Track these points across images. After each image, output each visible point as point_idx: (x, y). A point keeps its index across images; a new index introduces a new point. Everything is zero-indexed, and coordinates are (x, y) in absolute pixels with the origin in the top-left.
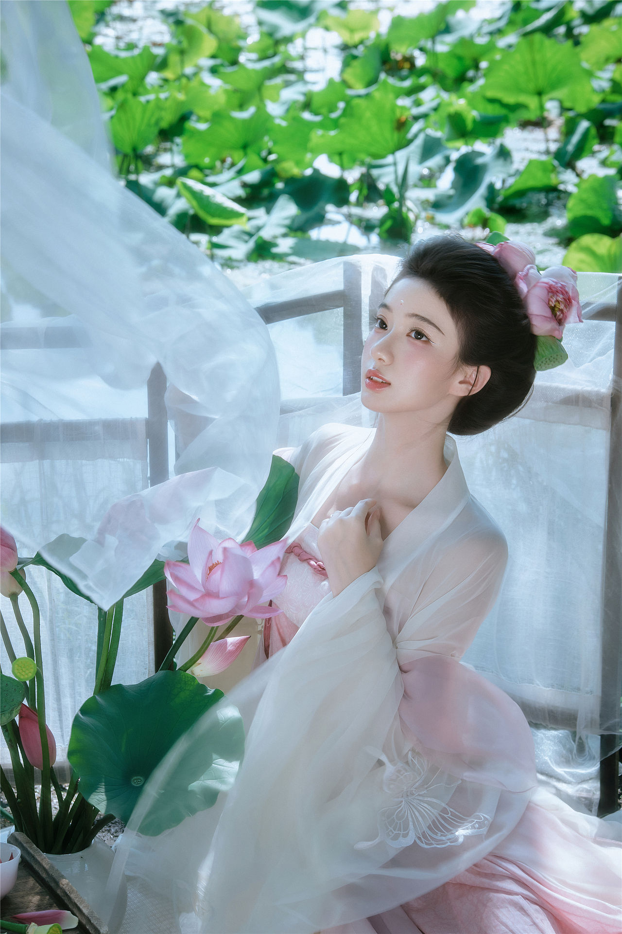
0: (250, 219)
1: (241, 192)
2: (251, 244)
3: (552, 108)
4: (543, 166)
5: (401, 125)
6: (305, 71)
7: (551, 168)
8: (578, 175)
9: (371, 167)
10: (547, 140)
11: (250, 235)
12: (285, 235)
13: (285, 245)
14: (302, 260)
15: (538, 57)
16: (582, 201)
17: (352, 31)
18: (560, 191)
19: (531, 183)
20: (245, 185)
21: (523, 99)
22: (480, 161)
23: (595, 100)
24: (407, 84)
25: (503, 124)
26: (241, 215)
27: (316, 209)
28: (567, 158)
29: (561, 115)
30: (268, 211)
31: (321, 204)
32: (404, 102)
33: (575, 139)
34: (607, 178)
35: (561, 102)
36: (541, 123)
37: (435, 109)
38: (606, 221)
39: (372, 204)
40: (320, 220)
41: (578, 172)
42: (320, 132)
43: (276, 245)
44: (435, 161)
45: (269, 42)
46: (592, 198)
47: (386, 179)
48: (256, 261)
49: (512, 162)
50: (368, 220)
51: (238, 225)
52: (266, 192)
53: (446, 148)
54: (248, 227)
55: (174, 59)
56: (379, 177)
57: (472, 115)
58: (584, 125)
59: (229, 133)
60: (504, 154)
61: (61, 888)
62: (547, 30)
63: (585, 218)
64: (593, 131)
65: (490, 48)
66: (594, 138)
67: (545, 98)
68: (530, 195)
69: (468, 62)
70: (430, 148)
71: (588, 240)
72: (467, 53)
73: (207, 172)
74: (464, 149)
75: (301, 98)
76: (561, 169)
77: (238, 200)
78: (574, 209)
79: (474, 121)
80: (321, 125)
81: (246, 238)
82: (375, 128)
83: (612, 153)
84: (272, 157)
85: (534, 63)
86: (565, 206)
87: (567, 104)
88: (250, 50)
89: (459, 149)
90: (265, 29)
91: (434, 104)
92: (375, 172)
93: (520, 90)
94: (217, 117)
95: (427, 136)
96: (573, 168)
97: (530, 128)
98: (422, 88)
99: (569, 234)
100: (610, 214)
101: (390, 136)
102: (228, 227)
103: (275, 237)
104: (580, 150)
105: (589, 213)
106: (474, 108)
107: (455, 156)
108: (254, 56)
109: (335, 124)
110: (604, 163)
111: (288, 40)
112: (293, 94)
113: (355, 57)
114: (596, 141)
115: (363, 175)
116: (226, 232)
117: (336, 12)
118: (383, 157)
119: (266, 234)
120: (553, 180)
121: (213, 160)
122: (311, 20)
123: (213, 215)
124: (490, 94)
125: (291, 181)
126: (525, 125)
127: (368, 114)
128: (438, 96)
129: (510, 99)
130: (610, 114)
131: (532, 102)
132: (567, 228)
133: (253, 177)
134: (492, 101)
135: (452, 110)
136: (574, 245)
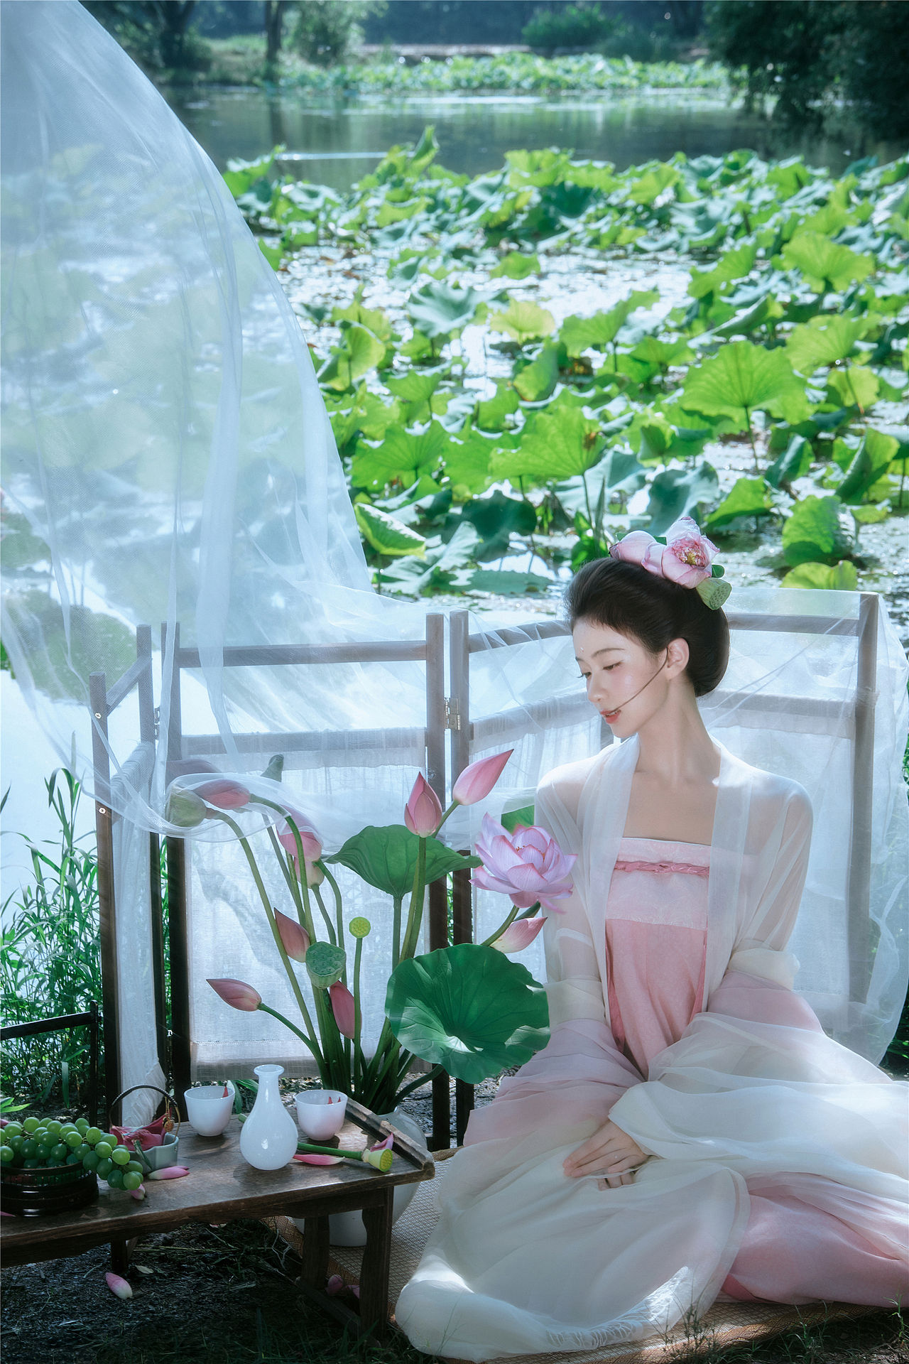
0: (427, 548)
1: (415, 518)
2: (427, 576)
3: (757, 418)
4: (754, 488)
5: (590, 442)
6: (464, 375)
7: (763, 489)
8: (793, 497)
9: (555, 489)
10: (755, 457)
11: (425, 567)
12: (464, 567)
13: (463, 577)
14: (486, 594)
15: (743, 365)
16: (799, 525)
17: (521, 331)
18: (774, 515)
19: (740, 507)
20: (420, 510)
21: (726, 410)
22: (680, 482)
23: (809, 413)
24: (590, 394)
25: (706, 440)
26: (421, 543)
27: (497, 536)
28: (780, 479)
29: (766, 427)
30: (446, 540)
31: (503, 530)
32: (589, 413)
33: (789, 456)
34: (826, 499)
35: (768, 414)
36: (746, 437)
37: (629, 424)
38: (827, 549)
39: (559, 533)
40: (502, 549)
41: (794, 492)
42: (501, 451)
43: (455, 578)
44: (628, 482)
45: (425, 343)
46: (811, 523)
47: (573, 503)
48: (431, 596)
49: (718, 484)
50: (557, 550)
51: (412, 555)
52: (440, 519)
53: (642, 467)
54: (424, 557)
55: (343, 366)
56: (565, 499)
57: (671, 430)
58: (798, 440)
59: (402, 452)
60: (708, 473)
61: (384, 1128)
62: (746, 328)
63: (803, 543)
64: (809, 447)
65: (680, 348)
66: (810, 455)
67: (750, 410)
68: (737, 520)
69: (654, 366)
70: (621, 467)
71: (804, 569)
72: (652, 356)
73: (375, 496)
74: (661, 469)
75: (470, 411)
76: (775, 490)
77: (413, 526)
78: (792, 534)
79: (673, 436)
80: (500, 443)
81: (420, 570)
82: (561, 446)
83: (830, 473)
84: (445, 480)
85: (739, 371)
86: (780, 532)
87: (776, 414)
88: (403, 353)
89: (655, 469)
90: (418, 327)
91: (626, 418)
92: (559, 495)
93: (726, 403)
94: (390, 433)
95: (616, 452)
96: (788, 490)
97: (732, 443)
98: (607, 398)
99: (785, 564)
100: (832, 542)
101: (581, 455)
102: (401, 557)
103: (454, 568)
104: (795, 468)
105: (808, 539)
106: (672, 423)
107: (651, 476)
108: (407, 359)
109: (516, 442)
110: (820, 483)
111: (444, 339)
112: (459, 405)
113: (528, 362)
114: (813, 459)
115: (547, 498)
116: (396, 563)
117: (497, 306)
118: (568, 478)
119: (443, 565)
120: (766, 502)
121: (382, 482)
122: (469, 315)
123: (387, 545)
124: (688, 406)
125: (470, 505)
126: (726, 439)
127: (553, 430)
128: (628, 409)
129: (712, 411)
130: (824, 426)
131: (737, 414)
132: (780, 557)
133: (427, 501)
134: (690, 413)
135: (646, 424)
136: (789, 575)
